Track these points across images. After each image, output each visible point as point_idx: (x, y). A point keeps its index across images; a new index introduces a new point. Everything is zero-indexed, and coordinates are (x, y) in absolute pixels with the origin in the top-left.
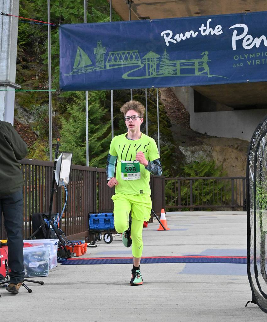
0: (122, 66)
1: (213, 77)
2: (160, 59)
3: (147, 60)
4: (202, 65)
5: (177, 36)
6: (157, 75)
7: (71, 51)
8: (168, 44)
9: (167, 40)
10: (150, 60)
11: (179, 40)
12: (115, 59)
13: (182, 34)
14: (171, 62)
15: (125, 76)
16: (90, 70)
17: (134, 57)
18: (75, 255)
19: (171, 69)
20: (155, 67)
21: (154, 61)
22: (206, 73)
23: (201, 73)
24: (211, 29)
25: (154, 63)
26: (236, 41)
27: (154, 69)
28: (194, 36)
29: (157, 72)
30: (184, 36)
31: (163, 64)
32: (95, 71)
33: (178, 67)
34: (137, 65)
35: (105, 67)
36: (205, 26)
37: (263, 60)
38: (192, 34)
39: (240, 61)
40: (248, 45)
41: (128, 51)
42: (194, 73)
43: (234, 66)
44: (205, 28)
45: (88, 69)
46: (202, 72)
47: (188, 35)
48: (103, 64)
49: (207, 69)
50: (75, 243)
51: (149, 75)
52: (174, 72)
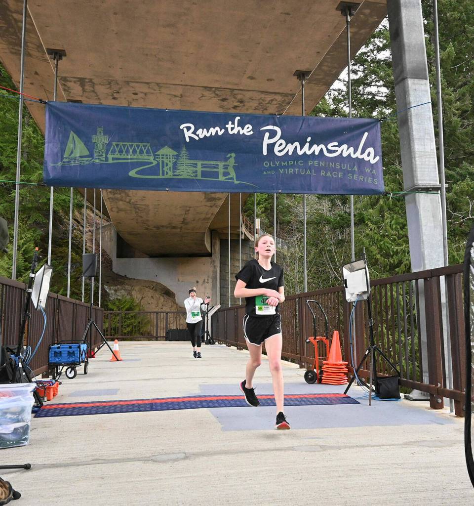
0: (129, 161)
1: (240, 183)
2: (178, 156)
3: (161, 157)
4: (227, 168)
5: (200, 132)
6: (174, 175)
7: (61, 136)
8: (188, 140)
9: (188, 134)
10: (165, 157)
11: (201, 136)
12: (121, 152)
13: (205, 130)
14: (192, 162)
15: (132, 173)
16: (86, 161)
17: (145, 151)
18: (46, 399)
19: (191, 170)
20: (171, 165)
21: (170, 158)
22: (232, 179)
23: (225, 178)
24: (240, 128)
25: (170, 161)
26: (267, 144)
27: (170, 168)
28: (220, 133)
29: (174, 172)
30: (208, 132)
31: (181, 163)
32: (93, 164)
33: (199, 169)
34: (149, 161)
35: (107, 159)
36: (233, 123)
37: (297, 169)
38: (217, 131)
39: (270, 168)
40: (280, 151)
41: (137, 144)
42: (218, 178)
43: (265, 173)
44: (233, 126)
45: (83, 160)
46: (227, 177)
47: (213, 131)
48: (104, 156)
49: (233, 174)
50: (46, 383)
51: (163, 174)
52: (194, 174)
